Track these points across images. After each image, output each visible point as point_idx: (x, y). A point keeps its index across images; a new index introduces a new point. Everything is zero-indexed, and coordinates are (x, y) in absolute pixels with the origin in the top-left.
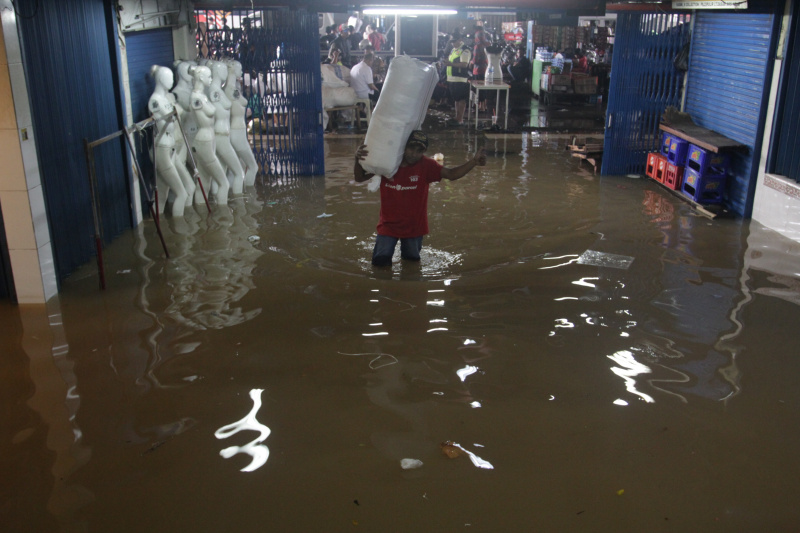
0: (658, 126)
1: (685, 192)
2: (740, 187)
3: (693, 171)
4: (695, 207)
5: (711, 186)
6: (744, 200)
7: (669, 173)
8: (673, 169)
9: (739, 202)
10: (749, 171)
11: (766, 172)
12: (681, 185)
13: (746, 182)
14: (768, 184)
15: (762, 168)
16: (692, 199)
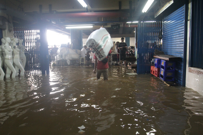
0: (153, 56)
1: (160, 77)
2: (180, 74)
3: (162, 69)
4: (163, 82)
5: (169, 74)
6: (182, 79)
7: (156, 71)
8: (157, 70)
9: (180, 80)
10: (182, 67)
11: (189, 66)
12: (159, 75)
13: (182, 72)
14: (190, 71)
15: (187, 65)
16: (162, 79)
